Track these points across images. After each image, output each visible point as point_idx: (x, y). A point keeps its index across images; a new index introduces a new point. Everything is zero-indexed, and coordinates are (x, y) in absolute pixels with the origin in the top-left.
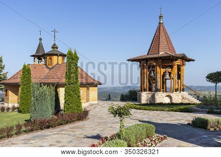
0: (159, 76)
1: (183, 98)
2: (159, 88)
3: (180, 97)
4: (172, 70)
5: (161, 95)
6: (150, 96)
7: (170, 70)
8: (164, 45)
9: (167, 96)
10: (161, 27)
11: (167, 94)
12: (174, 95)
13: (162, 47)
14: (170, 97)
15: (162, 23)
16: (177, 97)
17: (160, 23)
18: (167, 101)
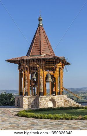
0: (42, 79)
1: (66, 101)
2: (42, 91)
3: (63, 101)
4: (54, 73)
5: (45, 99)
6: (32, 100)
7: (52, 73)
8: (45, 47)
9: (50, 100)
10: (41, 29)
11: (51, 97)
12: (57, 98)
13: (44, 49)
14: (53, 101)
15: (42, 26)
16: (59, 100)
17: (39, 25)
18: (50, 105)
